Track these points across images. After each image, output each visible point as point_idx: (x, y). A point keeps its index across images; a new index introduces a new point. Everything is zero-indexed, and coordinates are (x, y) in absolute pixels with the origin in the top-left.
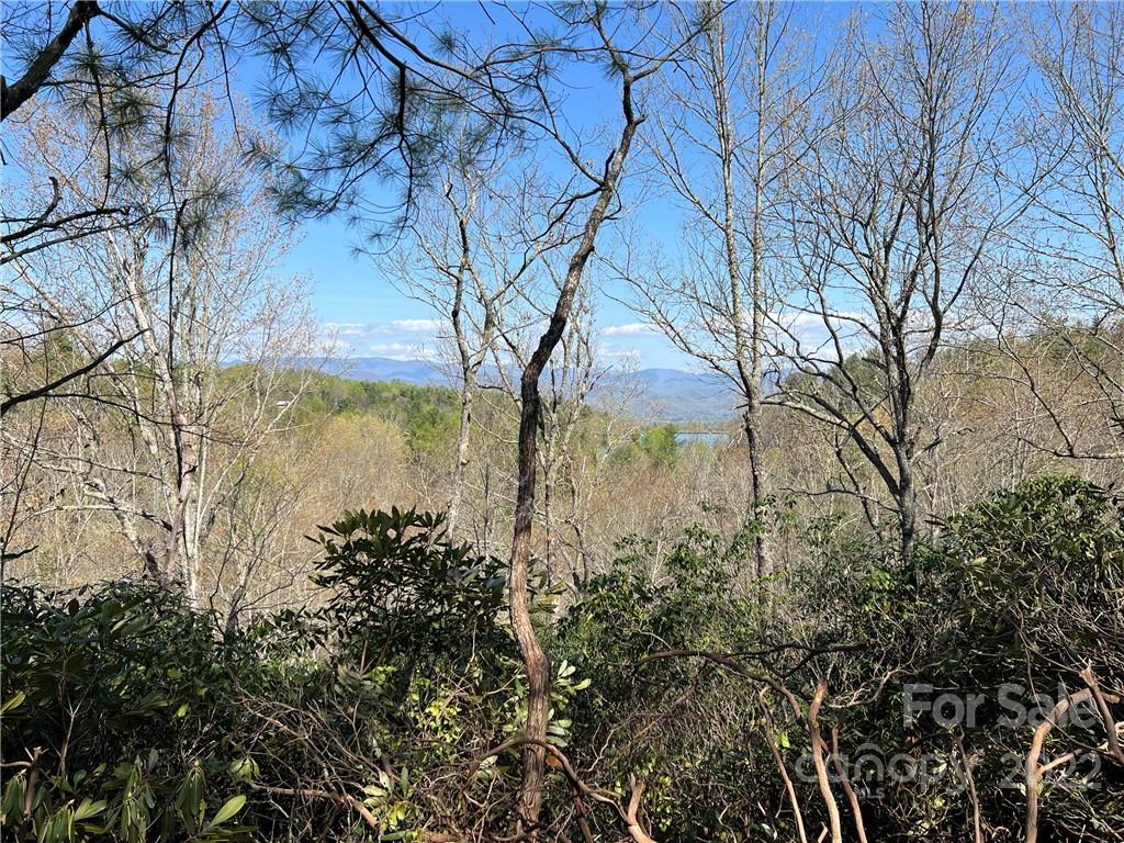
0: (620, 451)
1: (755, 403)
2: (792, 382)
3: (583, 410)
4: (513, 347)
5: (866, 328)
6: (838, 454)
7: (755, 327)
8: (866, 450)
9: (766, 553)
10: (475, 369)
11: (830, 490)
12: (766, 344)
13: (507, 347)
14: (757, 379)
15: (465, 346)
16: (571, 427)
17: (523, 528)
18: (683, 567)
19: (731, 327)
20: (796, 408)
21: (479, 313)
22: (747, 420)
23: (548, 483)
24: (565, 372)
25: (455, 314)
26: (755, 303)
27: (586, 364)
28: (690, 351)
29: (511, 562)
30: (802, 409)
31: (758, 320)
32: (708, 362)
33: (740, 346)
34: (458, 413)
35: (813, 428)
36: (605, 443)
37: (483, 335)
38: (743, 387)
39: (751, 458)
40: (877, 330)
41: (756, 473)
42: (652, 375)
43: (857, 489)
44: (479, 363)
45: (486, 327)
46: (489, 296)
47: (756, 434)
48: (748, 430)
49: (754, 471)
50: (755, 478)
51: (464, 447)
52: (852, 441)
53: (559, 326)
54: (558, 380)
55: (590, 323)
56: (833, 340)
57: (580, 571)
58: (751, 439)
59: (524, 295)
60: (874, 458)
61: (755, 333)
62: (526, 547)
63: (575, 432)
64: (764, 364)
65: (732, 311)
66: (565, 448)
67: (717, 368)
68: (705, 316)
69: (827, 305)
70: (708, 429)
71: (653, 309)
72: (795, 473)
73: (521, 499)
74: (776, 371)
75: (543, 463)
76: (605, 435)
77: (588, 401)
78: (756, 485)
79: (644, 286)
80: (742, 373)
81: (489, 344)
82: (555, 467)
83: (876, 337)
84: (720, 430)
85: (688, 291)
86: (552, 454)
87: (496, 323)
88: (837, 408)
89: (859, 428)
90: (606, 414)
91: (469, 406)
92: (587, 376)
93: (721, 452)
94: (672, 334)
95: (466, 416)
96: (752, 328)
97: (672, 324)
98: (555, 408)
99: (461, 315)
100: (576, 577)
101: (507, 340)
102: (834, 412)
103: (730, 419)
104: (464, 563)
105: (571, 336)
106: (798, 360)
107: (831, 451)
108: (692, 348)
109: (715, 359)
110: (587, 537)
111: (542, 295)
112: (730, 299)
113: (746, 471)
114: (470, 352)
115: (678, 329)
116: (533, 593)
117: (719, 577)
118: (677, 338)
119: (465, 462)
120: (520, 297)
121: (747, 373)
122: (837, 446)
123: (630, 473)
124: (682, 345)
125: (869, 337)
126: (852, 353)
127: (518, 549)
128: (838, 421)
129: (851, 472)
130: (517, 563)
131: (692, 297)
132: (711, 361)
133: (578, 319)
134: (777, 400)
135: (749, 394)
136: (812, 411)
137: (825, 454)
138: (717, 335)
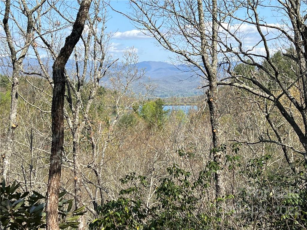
0: (125, 118)
1: (214, 84)
2: (238, 70)
3: (99, 89)
4: (48, 46)
5: (285, 33)
6: (267, 117)
7: (213, 33)
8: (285, 115)
9: (221, 184)
10: (20, 61)
11: (262, 141)
12: (221, 44)
13: (44, 45)
14: (215, 68)
15: (13, 45)
16: (90, 102)
17: (55, 171)
18: (167, 194)
19: (198, 32)
20: (240, 88)
21: (23, 21)
22: (208, 96)
23: (75, 140)
24: (85, 63)
25: (5, 21)
26: (213, 17)
27: (101, 58)
28: (171, 49)
29: (47, 194)
30: (244, 88)
31: (215, 29)
32: (183, 57)
33: (204, 45)
34: (9, 92)
35: (251, 101)
36: (115, 113)
37: (26, 37)
38: (206, 73)
39: (211, 121)
40: (293, 36)
41: (214, 131)
42: (146, 65)
43: (280, 140)
44: (24, 56)
45: (28, 31)
46: (30, 8)
47: (214, 105)
48: (209, 102)
49: (213, 130)
50: (214, 134)
51: (13, 116)
52: (276, 109)
53: (79, 30)
54: (81, 69)
55: (103, 29)
56: (263, 42)
57: (98, 200)
58: (211, 108)
59: (55, 9)
60: (291, 120)
61: (213, 37)
62: (57, 184)
63: (93, 105)
64: (220, 58)
65: (198, 22)
66: (86, 116)
67: (189, 60)
68: (181, 25)
69: (258, 18)
70: (184, 102)
71: (145, 19)
72: (240, 130)
73: (54, 151)
74: (227, 62)
75: (71, 126)
76: (115, 107)
77: (102, 84)
78: (214, 139)
79: (140, 4)
80: (205, 64)
81: (31, 43)
82: (80, 129)
83: (291, 40)
84: (192, 102)
85: (169, 8)
86: (77, 120)
87: (36, 28)
88: (267, 87)
89: (280, 100)
90: (115, 92)
91: (17, 87)
92: (101, 66)
93: (193, 118)
94: (159, 37)
95: (15, 94)
96: (212, 33)
97: (158, 30)
98: (79, 88)
99: (10, 23)
100: (95, 204)
101: (44, 41)
102: (265, 90)
103: (198, 95)
104: (14, 196)
105: (89, 38)
106: (241, 55)
107: (263, 116)
108: (173, 47)
109: (188, 55)
110: (103, 177)
111: (69, 9)
112: (197, 13)
113: (209, 130)
114: (16, 49)
115: (163, 34)
116: (64, 215)
117: (191, 200)
118: (162, 40)
119: (14, 126)
120: (53, 10)
121: (209, 64)
122: (267, 112)
123: (132, 133)
124: (166, 44)
125: (287, 40)
126: (277, 51)
127: (52, 185)
128: (268, 96)
129: (275, 129)
130: (51, 195)
131: (171, 12)
132: (185, 56)
133: (94, 26)
134: (228, 81)
135: (210, 78)
136: (251, 89)
137: (259, 117)
138: (188, 38)
